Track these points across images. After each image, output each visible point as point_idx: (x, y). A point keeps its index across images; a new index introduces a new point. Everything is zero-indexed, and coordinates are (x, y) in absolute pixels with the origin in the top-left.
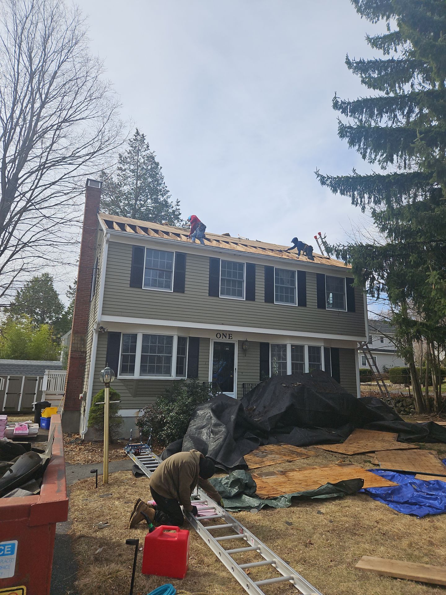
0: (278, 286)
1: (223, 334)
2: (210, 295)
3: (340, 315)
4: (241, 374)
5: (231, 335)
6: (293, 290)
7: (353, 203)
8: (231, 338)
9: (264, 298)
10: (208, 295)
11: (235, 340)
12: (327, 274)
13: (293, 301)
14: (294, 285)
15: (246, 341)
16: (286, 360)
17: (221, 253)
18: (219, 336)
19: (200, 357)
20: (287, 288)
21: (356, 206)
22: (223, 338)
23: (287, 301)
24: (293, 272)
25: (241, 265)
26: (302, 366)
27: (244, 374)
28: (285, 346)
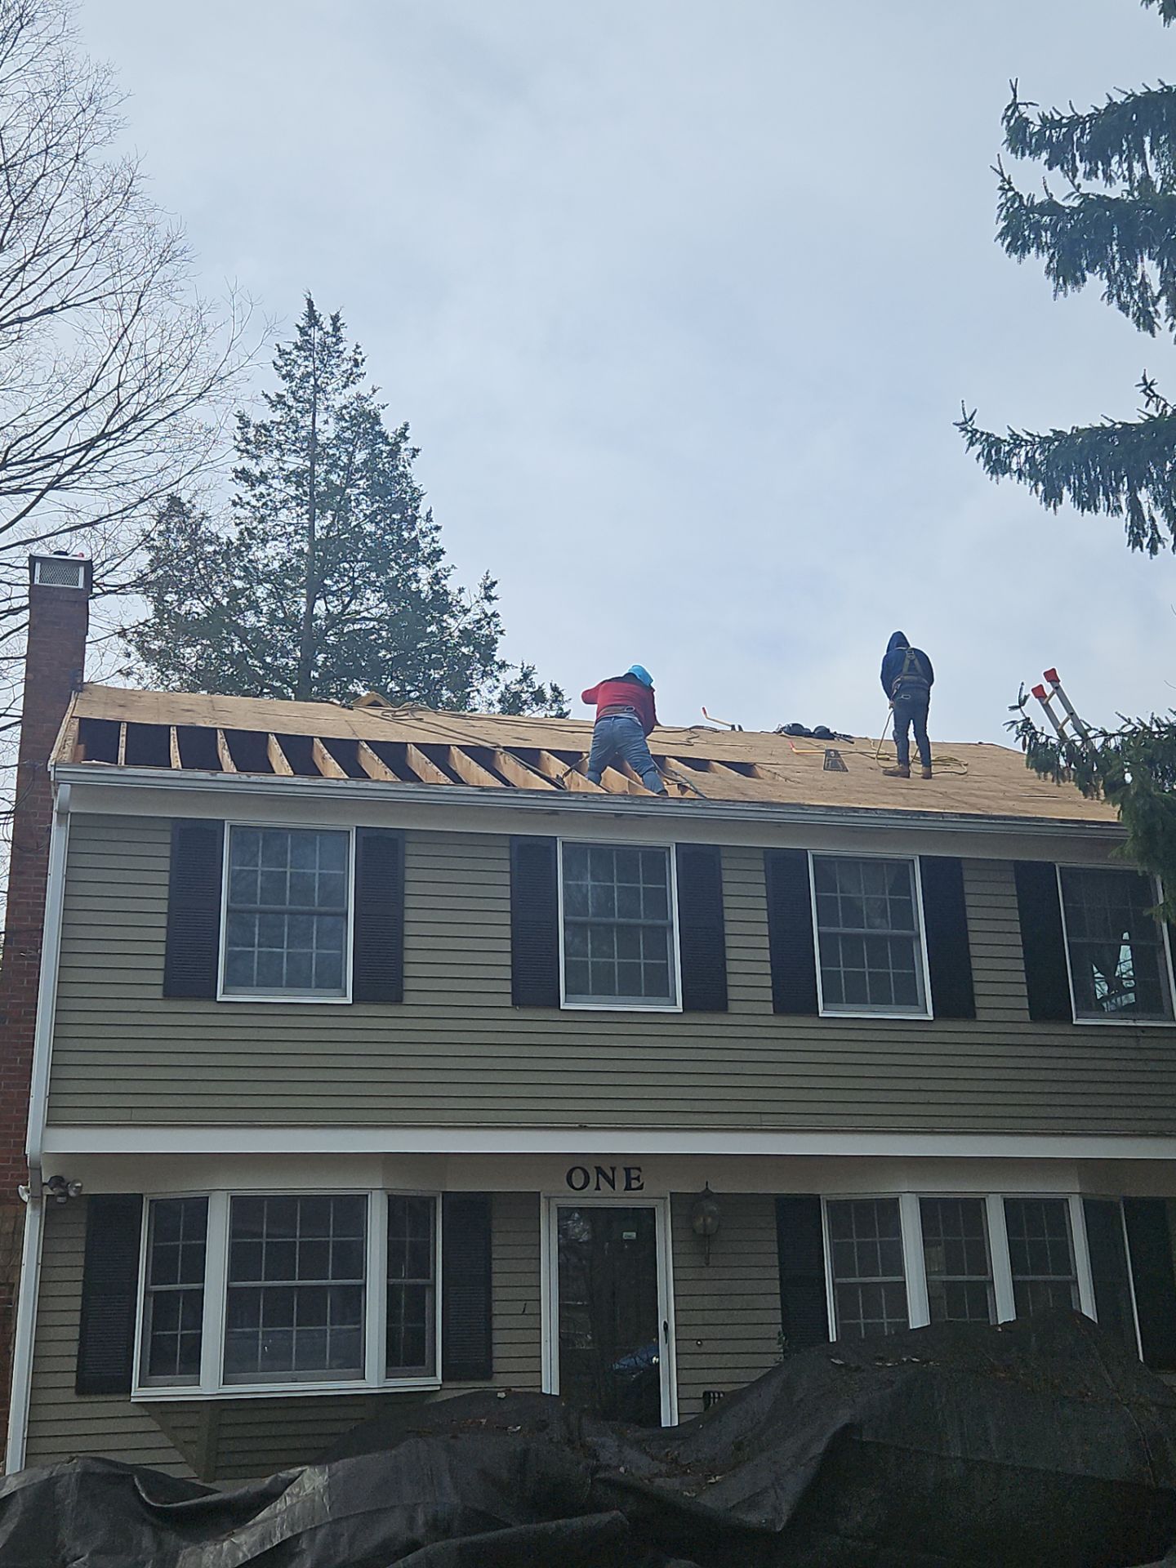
0: (837, 934)
1: (599, 1170)
2: (519, 1000)
3: (1144, 1043)
4: (692, 1347)
5: (634, 1174)
6: (906, 946)
7: (1136, 541)
8: (635, 1184)
9: (768, 995)
10: (507, 1000)
11: (654, 1195)
12: (1062, 860)
13: (910, 997)
14: (911, 924)
15: (707, 1195)
16: (901, 1272)
17: (555, 813)
18: (578, 1180)
19: (497, 1280)
20: (877, 942)
21: (1154, 550)
22: (598, 1188)
23: (881, 999)
24: (904, 867)
25: (656, 857)
26: (983, 1292)
27: (708, 1346)
28: (891, 1207)
